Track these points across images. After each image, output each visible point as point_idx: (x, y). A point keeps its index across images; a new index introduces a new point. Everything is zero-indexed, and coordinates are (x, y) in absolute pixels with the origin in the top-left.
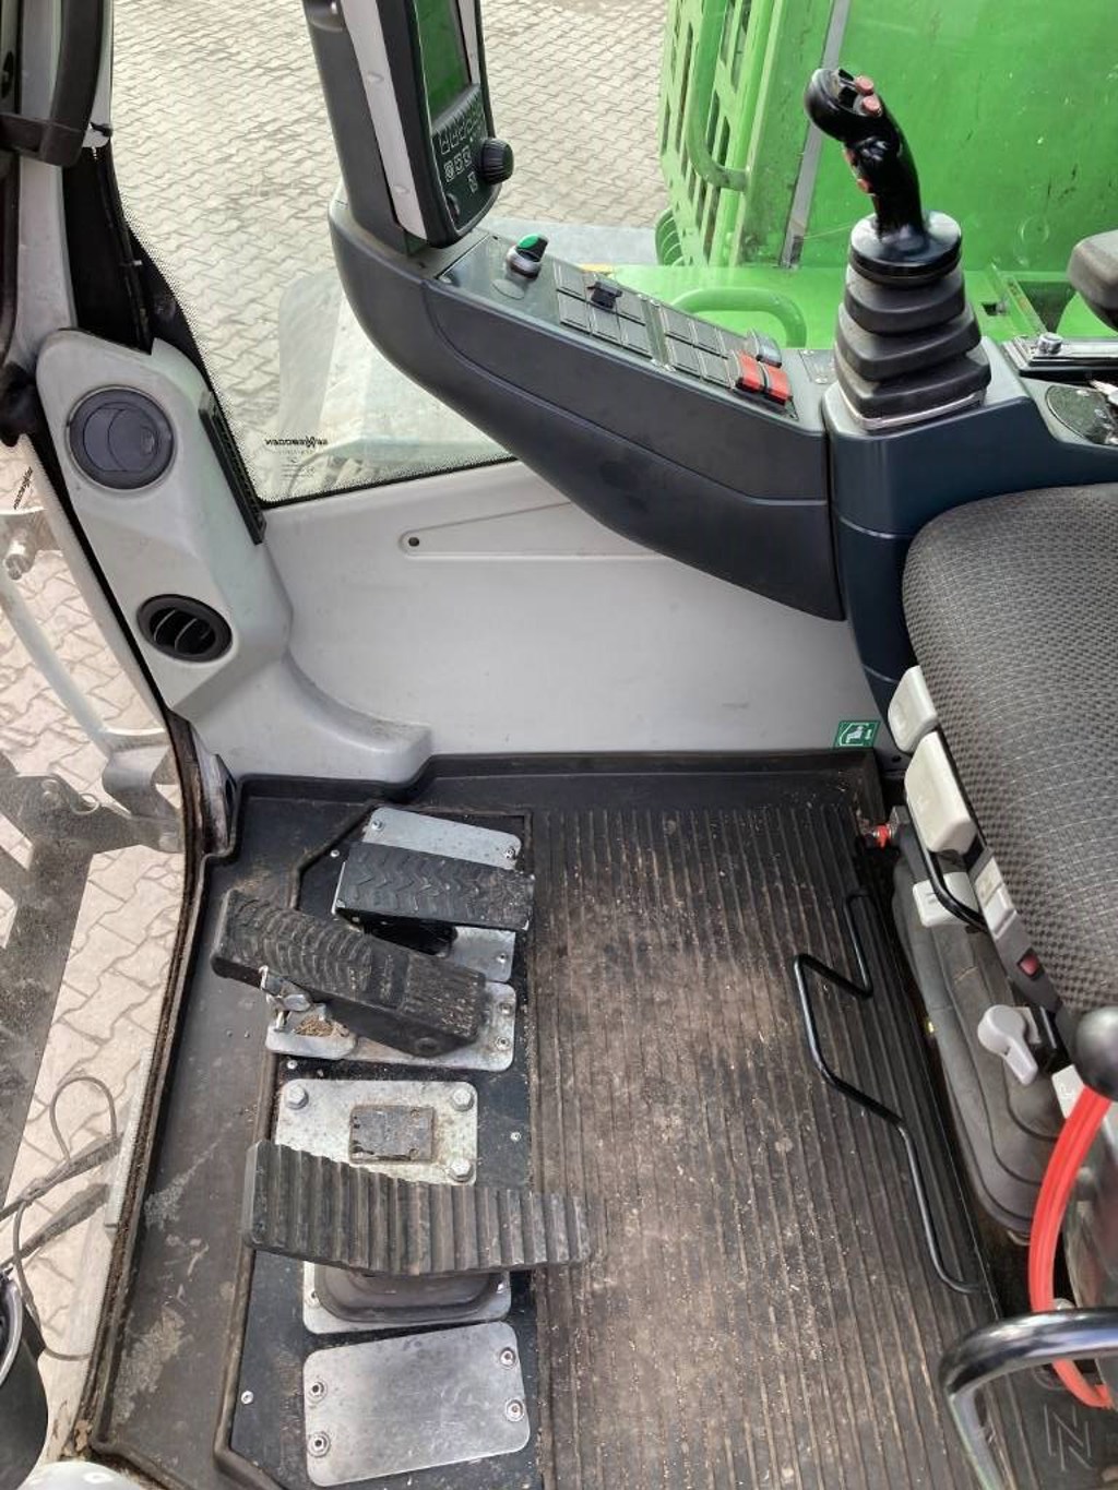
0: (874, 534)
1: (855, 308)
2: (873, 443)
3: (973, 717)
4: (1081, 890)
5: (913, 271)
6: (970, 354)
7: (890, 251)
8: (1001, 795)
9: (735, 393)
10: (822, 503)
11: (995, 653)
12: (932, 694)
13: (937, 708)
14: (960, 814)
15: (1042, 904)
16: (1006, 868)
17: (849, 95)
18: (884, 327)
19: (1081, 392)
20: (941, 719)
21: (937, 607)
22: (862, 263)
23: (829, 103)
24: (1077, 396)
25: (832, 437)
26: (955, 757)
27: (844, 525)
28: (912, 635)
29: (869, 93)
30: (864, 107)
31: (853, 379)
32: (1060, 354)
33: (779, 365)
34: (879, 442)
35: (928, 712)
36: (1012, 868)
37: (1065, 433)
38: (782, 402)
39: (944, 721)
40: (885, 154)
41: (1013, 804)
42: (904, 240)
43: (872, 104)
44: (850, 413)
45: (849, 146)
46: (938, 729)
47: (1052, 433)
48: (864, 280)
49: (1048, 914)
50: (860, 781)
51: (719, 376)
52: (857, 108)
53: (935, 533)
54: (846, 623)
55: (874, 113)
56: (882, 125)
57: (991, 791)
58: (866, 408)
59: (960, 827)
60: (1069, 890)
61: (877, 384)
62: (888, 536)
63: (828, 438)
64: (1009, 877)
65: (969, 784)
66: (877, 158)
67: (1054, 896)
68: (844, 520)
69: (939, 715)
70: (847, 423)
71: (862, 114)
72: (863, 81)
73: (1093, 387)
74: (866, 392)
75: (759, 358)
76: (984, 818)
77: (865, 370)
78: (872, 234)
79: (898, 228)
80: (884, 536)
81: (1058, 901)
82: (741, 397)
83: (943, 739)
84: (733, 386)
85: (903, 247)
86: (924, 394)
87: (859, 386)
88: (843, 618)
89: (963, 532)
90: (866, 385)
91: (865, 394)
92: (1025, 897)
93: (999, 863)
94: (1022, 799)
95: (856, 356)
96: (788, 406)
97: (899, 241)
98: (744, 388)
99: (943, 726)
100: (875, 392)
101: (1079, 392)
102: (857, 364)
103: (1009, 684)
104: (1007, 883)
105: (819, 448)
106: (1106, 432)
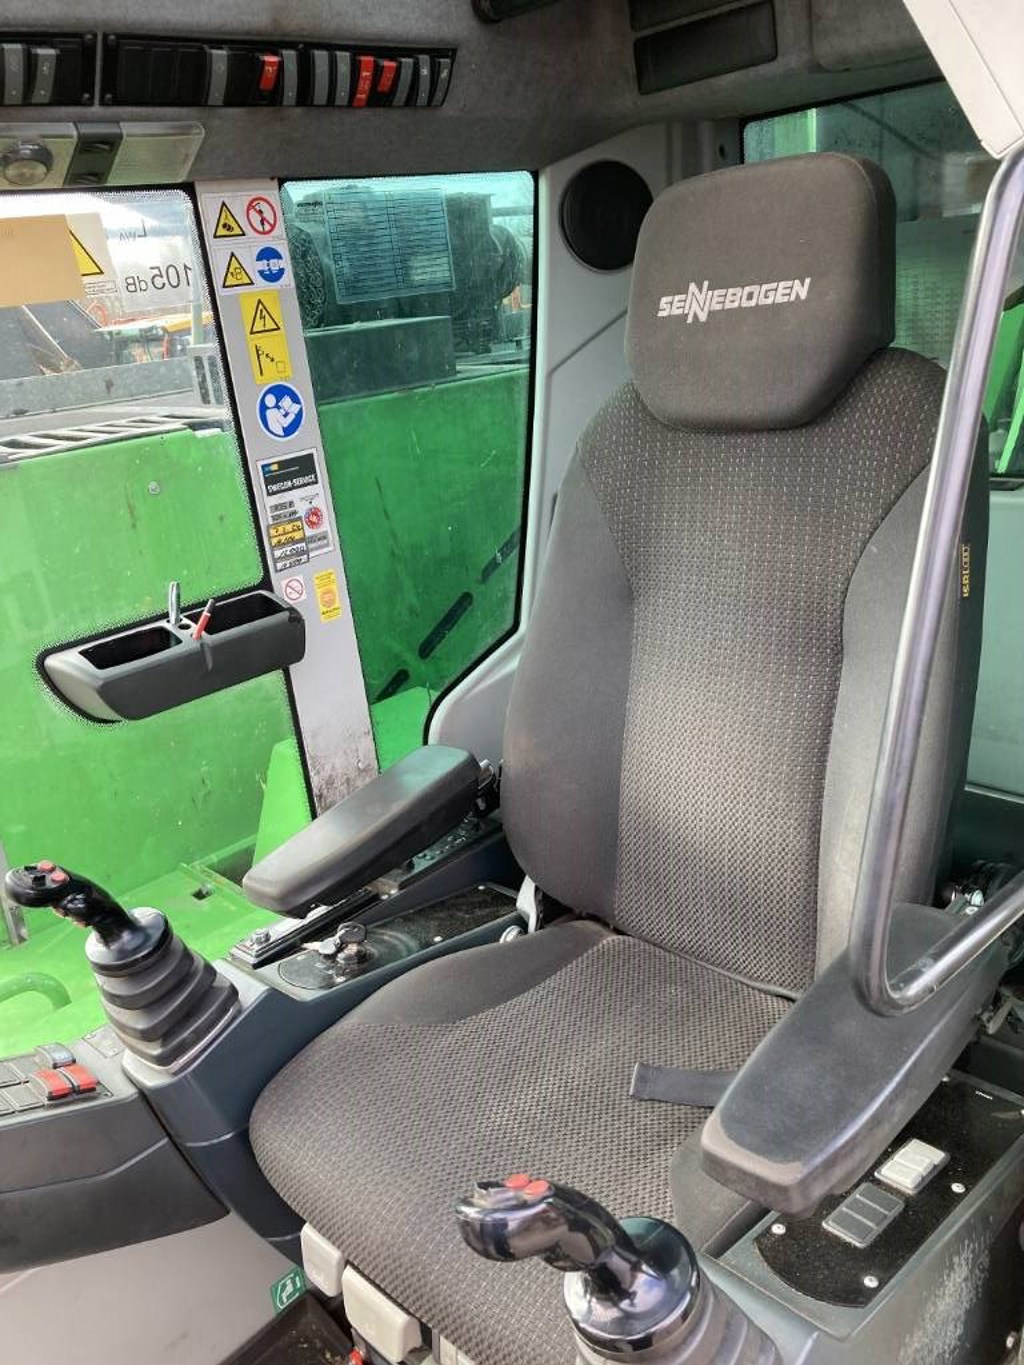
0: (215, 1141)
1: (113, 998)
2: (180, 1080)
3: (367, 1238)
4: (505, 1317)
5: (145, 957)
6: (215, 984)
7: (122, 953)
8: (418, 1284)
9: (51, 1107)
10: (165, 1140)
11: (353, 1181)
12: (329, 1238)
13: (339, 1247)
14: (400, 1318)
15: (489, 1347)
16: (452, 1338)
17: (39, 880)
18: (143, 1003)
19: (300, 957)
20: (346, 1254)
21: (295, 1171)
22: (104, 969)
23: (28, 891)
24: (299, 962)
25: (146, 1092)
26: (372, 1277)
27: (191, 1148)
28: (289, 1203)
29: (53, 870)
30: (53, 881)
31: (142, 1046)
32: (271, 941)
33: (74, 1061)
34: (185, 1077)
35: (334, 1254)
36: (456, 1335)
37: (306, 992)
38: (93, 1089)
39: (349, 1255)
40: (85, 901)
41: (430, 1286)
42: (128, 941)
43: (59, 876)
44: (152, 1069)
45: (56, 907)
46: (347, 1262)
47: (298, 999)
48: (113, 979)
49: (497, 1351)
50: (314, 1327)
51: (29, 1101)
52: (49, 884)
53: (261, 1116)
54: (231, 1214)
55: (64, 880)
56: (75, 885)
57: (409, 1286)
58: (162, 1060)
59: (406, 1329)
60: (498, 1322)
61: (160, 1041)
62: (228, 1136)
63: (143, 1094)
64: (459, 1343)
65: (393, 1291)
66: (80, 906)
67: (492, 1335)
68: (189, 1144)
69: (343, 1252)
70: (154, 1078)
71: (54, 886)
72: (43, 864)
73: (305, 949)
74: (155, 1049)
75: (55, 1066)
76: (417, 1310)
77: (146, 1036)
78: (101, 948)
79: (119, 937)
80: (223, 1138)
81: (497, 1336)
82: (56, 1106)
83: (356, 1268)
84: (46, 1102)
85: (130, 947)
86: (197, 1028)
87: (148, 1047)
88: (228, 1213)
89: (281, 1104)
90: (151, 1044)
91: (156, 1050)
92: (477, 1350)
93: (447, 1337)
94: (432, 1277)
95: (135, 1030)
96: (99, 1089)
97: (123, 944)
98: (57, 1098)
99: (351, 1259)
100: (163, 1046)
101: (299, 958)
102: (139, 1035)
103: (374, 1198)
104: (460, 1348)
105: (142, 1105)
106: (331, 977)
